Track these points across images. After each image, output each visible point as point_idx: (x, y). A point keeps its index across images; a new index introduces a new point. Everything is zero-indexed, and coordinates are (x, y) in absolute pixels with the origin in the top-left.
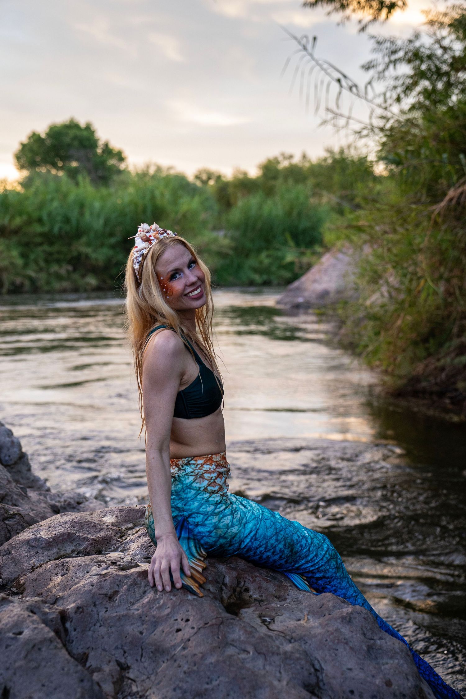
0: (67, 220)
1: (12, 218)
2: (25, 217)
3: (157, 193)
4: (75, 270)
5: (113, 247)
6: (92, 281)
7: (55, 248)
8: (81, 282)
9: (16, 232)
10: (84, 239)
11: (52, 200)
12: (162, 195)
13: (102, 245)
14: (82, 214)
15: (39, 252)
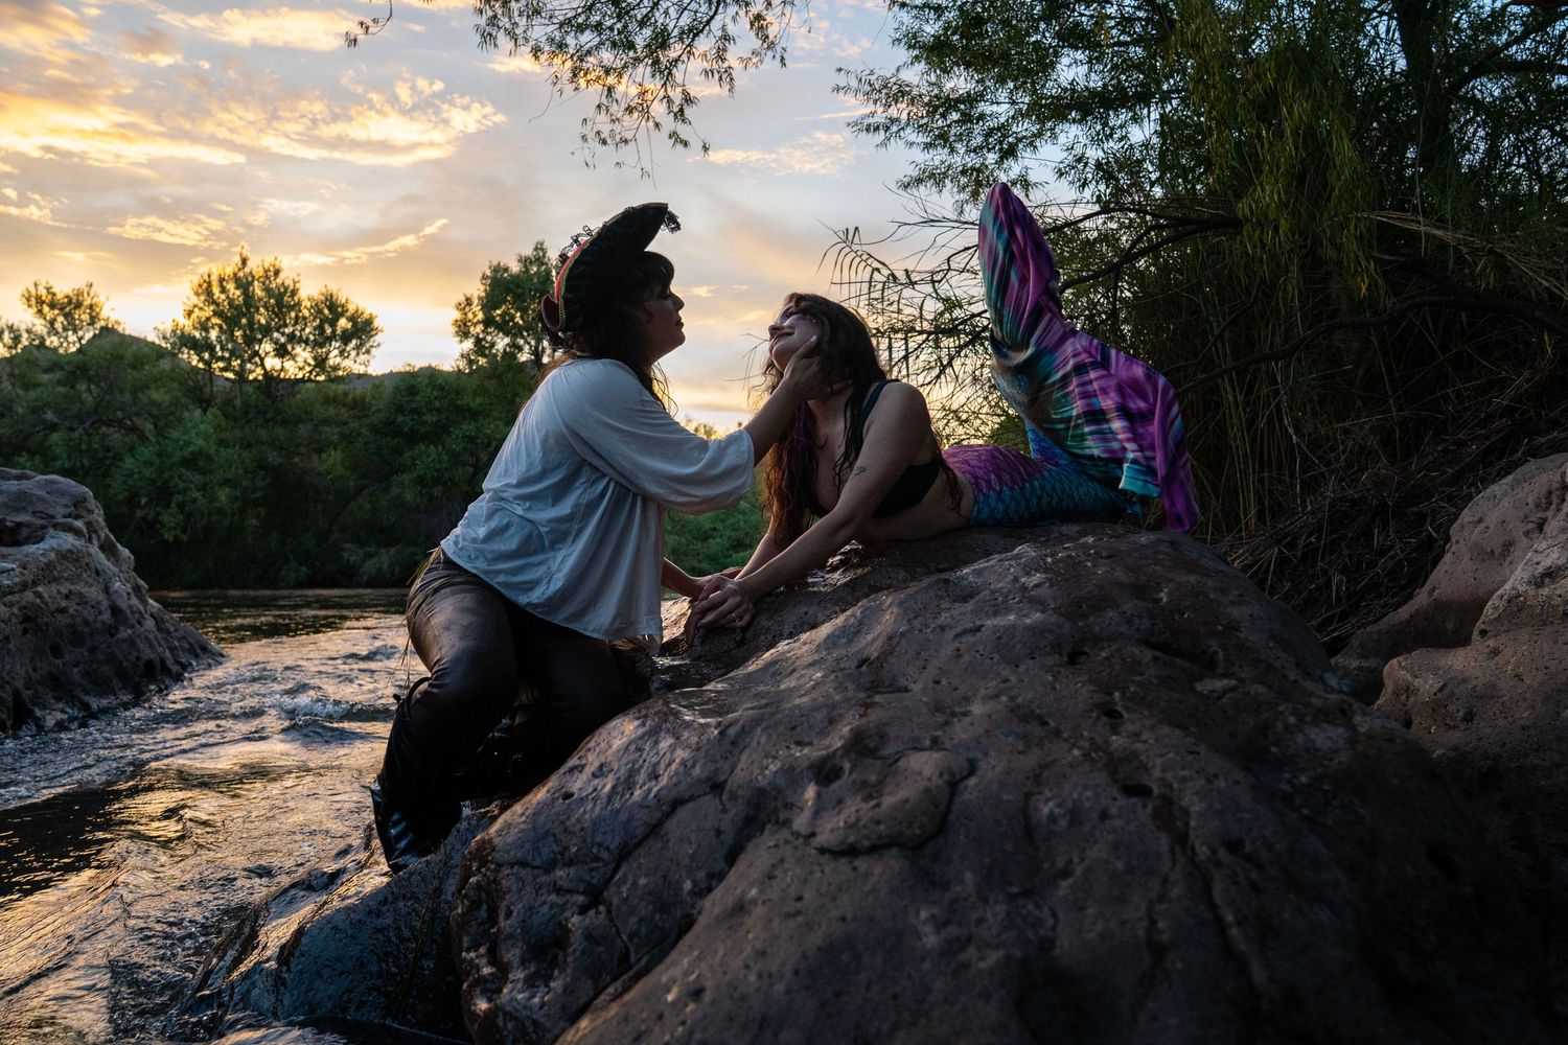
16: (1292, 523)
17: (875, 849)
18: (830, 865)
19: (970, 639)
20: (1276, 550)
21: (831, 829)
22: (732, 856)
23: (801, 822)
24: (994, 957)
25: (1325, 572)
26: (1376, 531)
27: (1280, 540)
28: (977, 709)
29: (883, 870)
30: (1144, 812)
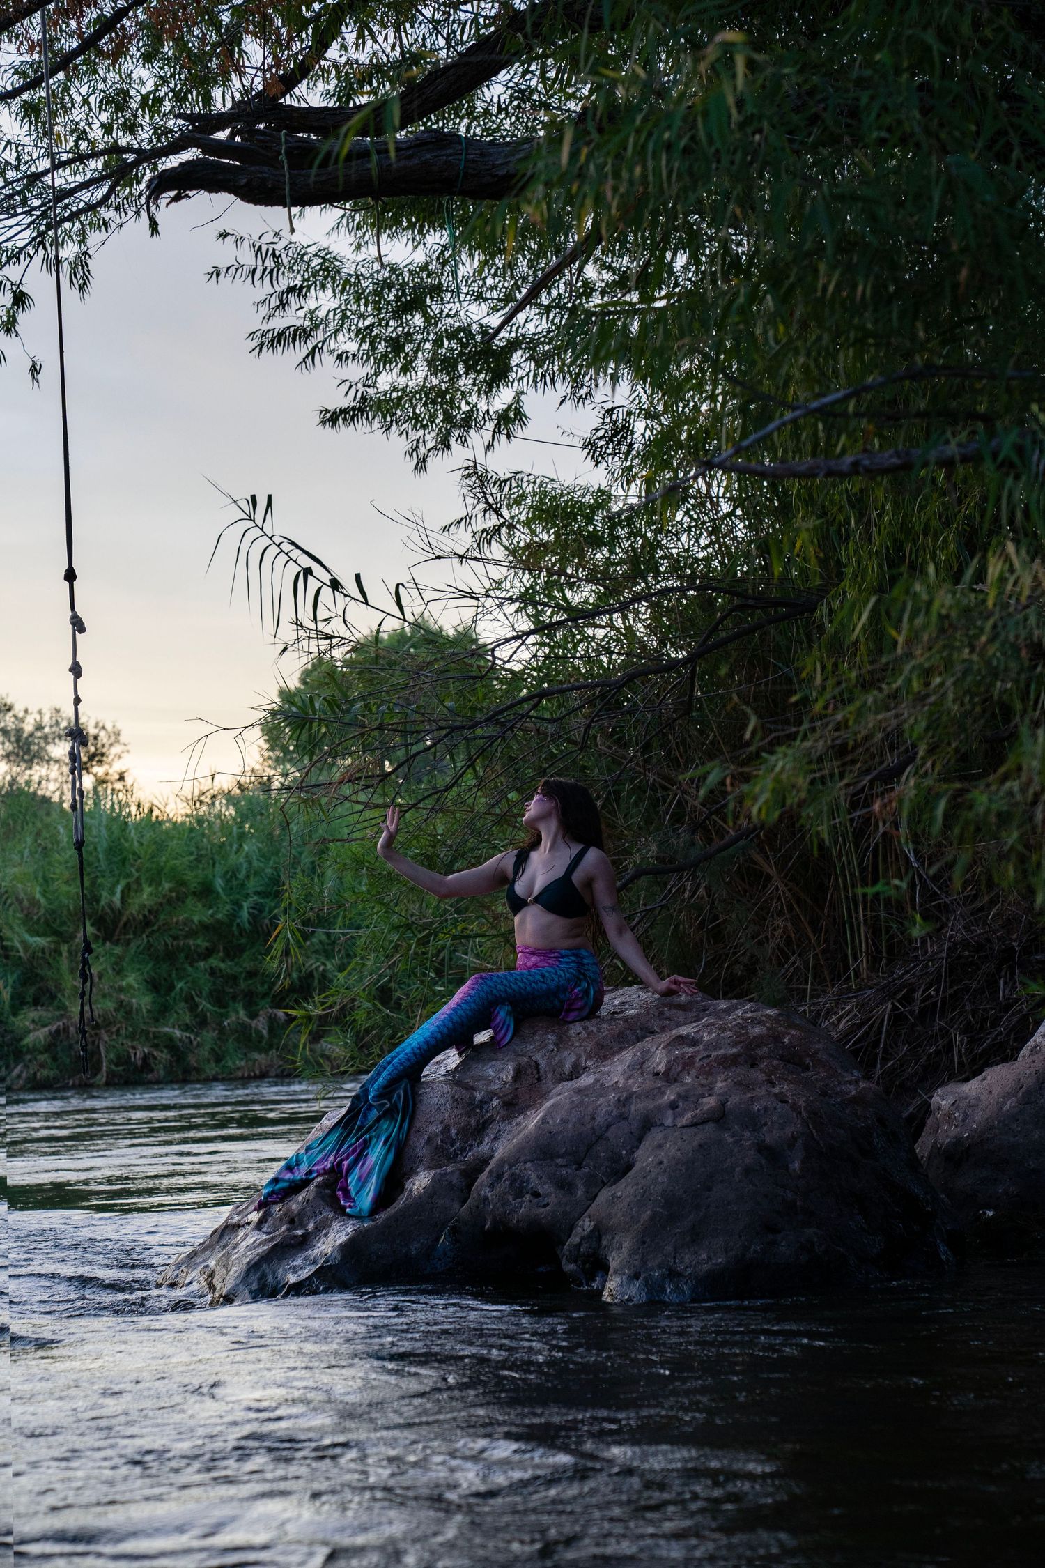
0: (276, 888)
1: (133, 889)
2: (166, 886)
15: (198, 977)
16: (906, 972)
17: (704, 1122)
18: (689, 1130)
19: (706, 1061)
20: (890, 1006)
21: (683, 1121)
22: (640, 1140)
23: (668, 1121)
24: (749, 1143)
25: (945, 1033)
26: (1002, 981)
27: (895, 994)
28: (719, 1084)
29: (710, 1127)
30: (787, 1107)
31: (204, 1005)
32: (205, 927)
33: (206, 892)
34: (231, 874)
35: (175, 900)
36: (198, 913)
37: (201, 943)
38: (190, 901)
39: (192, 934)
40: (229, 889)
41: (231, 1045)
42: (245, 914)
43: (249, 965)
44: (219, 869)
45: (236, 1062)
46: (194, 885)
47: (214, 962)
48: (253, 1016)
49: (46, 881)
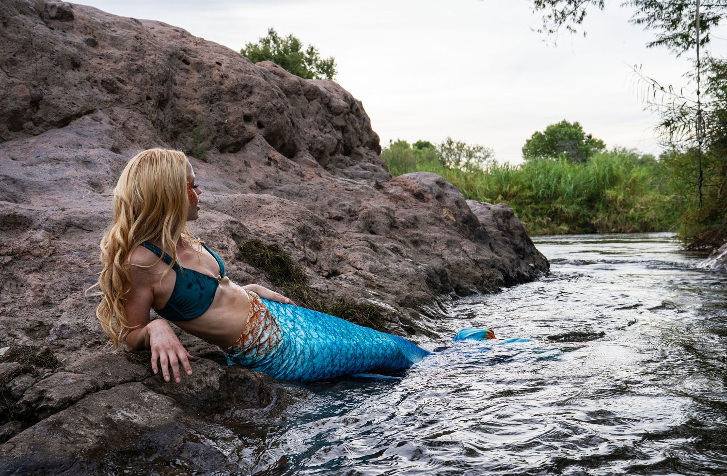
0: (548, 187)
1: (512, 187)
2: (520, 186)
3: (614, 166)
4: (552, 220)
5: (580, 204)
6: (565, 228)
7: (540, 206)
8: (557, 229)
9: (514, 196)
10: (560, 199)
11: (539, 174)
12: (618, 167)
13: (572, 203)
14: (559, 182)
15: (528, 209)
31: (530, 216)
32: (530, 197)
33: (530, 188)
34: (536, 183)
35: (523, 189)
36: (528, 193)
37: (528, 201)
38: (526, 190)
39: (526, 198)
40: (536, 187)
41: (537, 227)
42: (540, 193)
43: (541, 207)
44: (533, 182)
45: (539, 231)
46: (527, 186)
47: (532, 205)
48: (543, 219)
49: (489, 185)
